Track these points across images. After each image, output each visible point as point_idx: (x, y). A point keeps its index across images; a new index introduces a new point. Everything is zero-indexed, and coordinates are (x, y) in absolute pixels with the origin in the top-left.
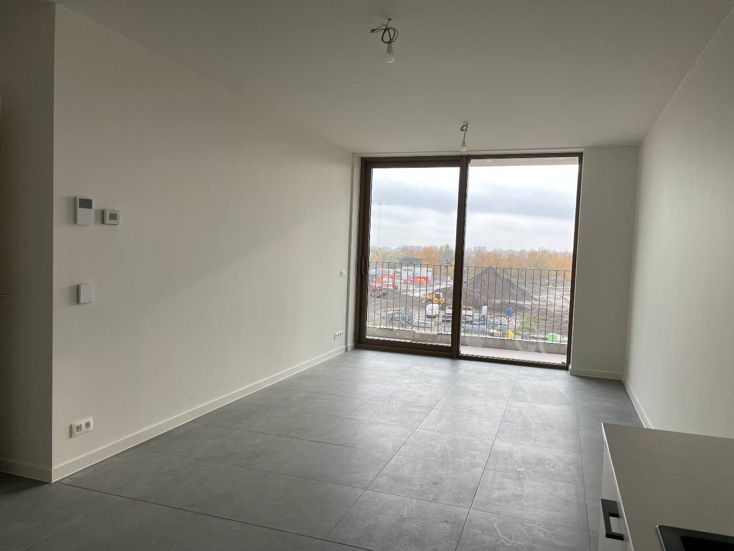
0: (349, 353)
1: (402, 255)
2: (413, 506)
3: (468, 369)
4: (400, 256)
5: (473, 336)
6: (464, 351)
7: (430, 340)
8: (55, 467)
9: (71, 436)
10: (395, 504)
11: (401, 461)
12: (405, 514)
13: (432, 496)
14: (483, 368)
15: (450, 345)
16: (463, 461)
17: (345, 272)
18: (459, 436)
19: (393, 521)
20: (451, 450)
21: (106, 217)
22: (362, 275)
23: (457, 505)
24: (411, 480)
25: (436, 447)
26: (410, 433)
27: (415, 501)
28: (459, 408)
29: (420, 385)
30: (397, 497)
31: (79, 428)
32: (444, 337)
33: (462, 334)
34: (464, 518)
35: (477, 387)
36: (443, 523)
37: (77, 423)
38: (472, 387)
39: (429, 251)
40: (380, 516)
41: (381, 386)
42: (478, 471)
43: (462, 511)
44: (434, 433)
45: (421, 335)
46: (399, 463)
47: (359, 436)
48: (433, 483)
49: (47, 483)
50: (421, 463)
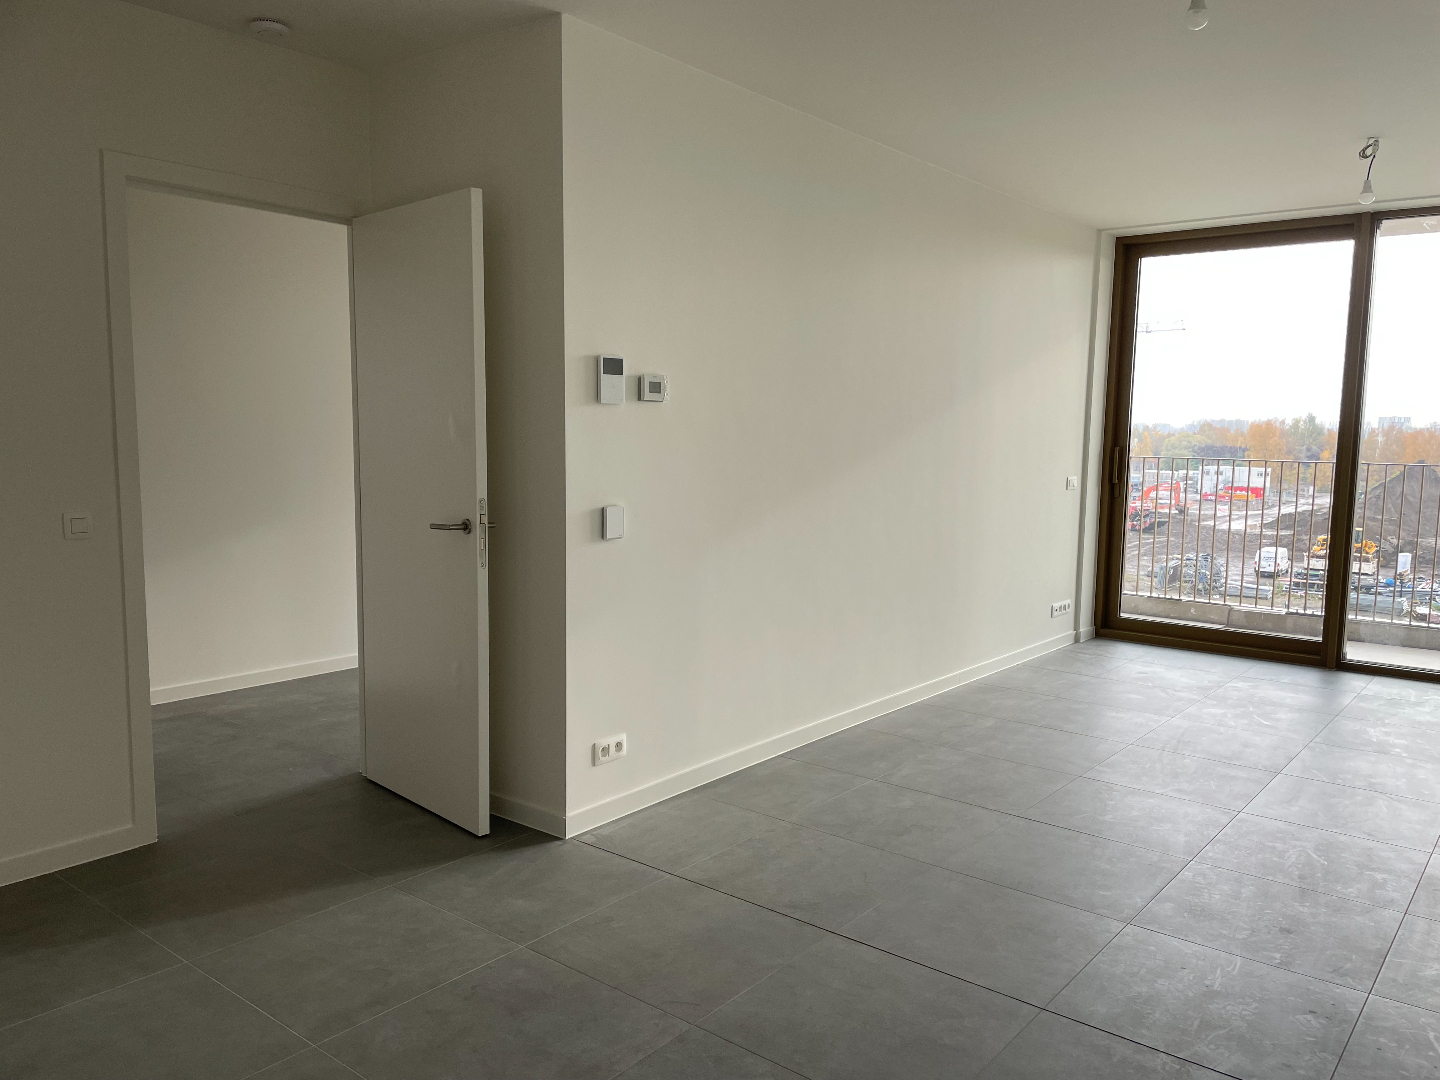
0: (1082, 646)
1: (1201, 440)
2: (1234, 969)
3: (1364, 692)
4: (1194, 443)
5: (1377, 620)
6: (1353, 652)
7: (1270, 625)
8: (571, 813)
9: (594, 764)
10: (1195, 961)
11: (1204, 876)
12: (1217, 984)
13: (1278, 956)
14: (1404, 693)
15: (1320, 639)
16: (1352, 891)
17: (1076, 480)
18: (1342, 838)
19: (1191, 994)
20: (1323, 864)
21: (646, 389)
22: (1112, 486)
23: (1338, 982)
24: (1229, 917)
25: (1287, 855)
26: (1225, 819)
27: (1239, 961)
28: (1341, 776)
29: (1246, 722)
30: (1196, 948)
31: (606, 750)
32: (1305, 620)
33: (1350, 616)
34: (1356, 1011)
35: (1387, 734)
36: (1304, 1013)
37: (603, 742)
38: (1375, 733)
39: (1265, 432)
40: (1160, 981)
41: (1156, 717)
42: (1391, 916)
43: (1351, 996)
44: (1281, 825)
45: (1249, 614)
46: (1199, 879)
47: (1111, 816)
48: (1282, 930)
49: (558, 839)
50: (1252, 885)
